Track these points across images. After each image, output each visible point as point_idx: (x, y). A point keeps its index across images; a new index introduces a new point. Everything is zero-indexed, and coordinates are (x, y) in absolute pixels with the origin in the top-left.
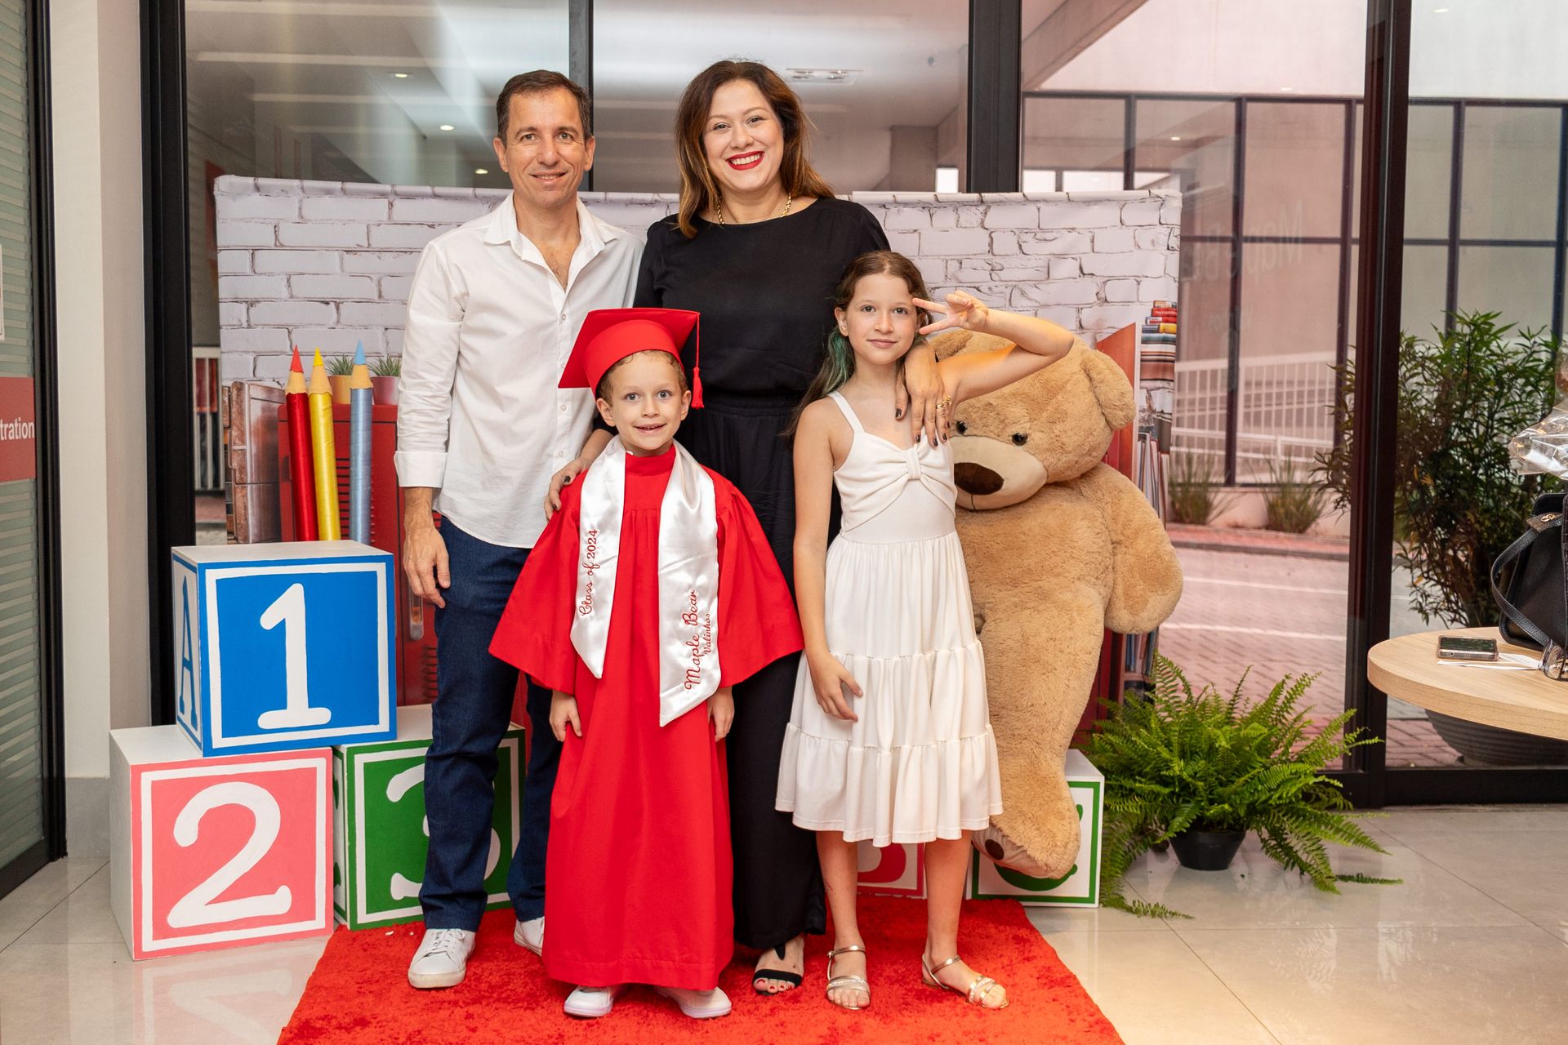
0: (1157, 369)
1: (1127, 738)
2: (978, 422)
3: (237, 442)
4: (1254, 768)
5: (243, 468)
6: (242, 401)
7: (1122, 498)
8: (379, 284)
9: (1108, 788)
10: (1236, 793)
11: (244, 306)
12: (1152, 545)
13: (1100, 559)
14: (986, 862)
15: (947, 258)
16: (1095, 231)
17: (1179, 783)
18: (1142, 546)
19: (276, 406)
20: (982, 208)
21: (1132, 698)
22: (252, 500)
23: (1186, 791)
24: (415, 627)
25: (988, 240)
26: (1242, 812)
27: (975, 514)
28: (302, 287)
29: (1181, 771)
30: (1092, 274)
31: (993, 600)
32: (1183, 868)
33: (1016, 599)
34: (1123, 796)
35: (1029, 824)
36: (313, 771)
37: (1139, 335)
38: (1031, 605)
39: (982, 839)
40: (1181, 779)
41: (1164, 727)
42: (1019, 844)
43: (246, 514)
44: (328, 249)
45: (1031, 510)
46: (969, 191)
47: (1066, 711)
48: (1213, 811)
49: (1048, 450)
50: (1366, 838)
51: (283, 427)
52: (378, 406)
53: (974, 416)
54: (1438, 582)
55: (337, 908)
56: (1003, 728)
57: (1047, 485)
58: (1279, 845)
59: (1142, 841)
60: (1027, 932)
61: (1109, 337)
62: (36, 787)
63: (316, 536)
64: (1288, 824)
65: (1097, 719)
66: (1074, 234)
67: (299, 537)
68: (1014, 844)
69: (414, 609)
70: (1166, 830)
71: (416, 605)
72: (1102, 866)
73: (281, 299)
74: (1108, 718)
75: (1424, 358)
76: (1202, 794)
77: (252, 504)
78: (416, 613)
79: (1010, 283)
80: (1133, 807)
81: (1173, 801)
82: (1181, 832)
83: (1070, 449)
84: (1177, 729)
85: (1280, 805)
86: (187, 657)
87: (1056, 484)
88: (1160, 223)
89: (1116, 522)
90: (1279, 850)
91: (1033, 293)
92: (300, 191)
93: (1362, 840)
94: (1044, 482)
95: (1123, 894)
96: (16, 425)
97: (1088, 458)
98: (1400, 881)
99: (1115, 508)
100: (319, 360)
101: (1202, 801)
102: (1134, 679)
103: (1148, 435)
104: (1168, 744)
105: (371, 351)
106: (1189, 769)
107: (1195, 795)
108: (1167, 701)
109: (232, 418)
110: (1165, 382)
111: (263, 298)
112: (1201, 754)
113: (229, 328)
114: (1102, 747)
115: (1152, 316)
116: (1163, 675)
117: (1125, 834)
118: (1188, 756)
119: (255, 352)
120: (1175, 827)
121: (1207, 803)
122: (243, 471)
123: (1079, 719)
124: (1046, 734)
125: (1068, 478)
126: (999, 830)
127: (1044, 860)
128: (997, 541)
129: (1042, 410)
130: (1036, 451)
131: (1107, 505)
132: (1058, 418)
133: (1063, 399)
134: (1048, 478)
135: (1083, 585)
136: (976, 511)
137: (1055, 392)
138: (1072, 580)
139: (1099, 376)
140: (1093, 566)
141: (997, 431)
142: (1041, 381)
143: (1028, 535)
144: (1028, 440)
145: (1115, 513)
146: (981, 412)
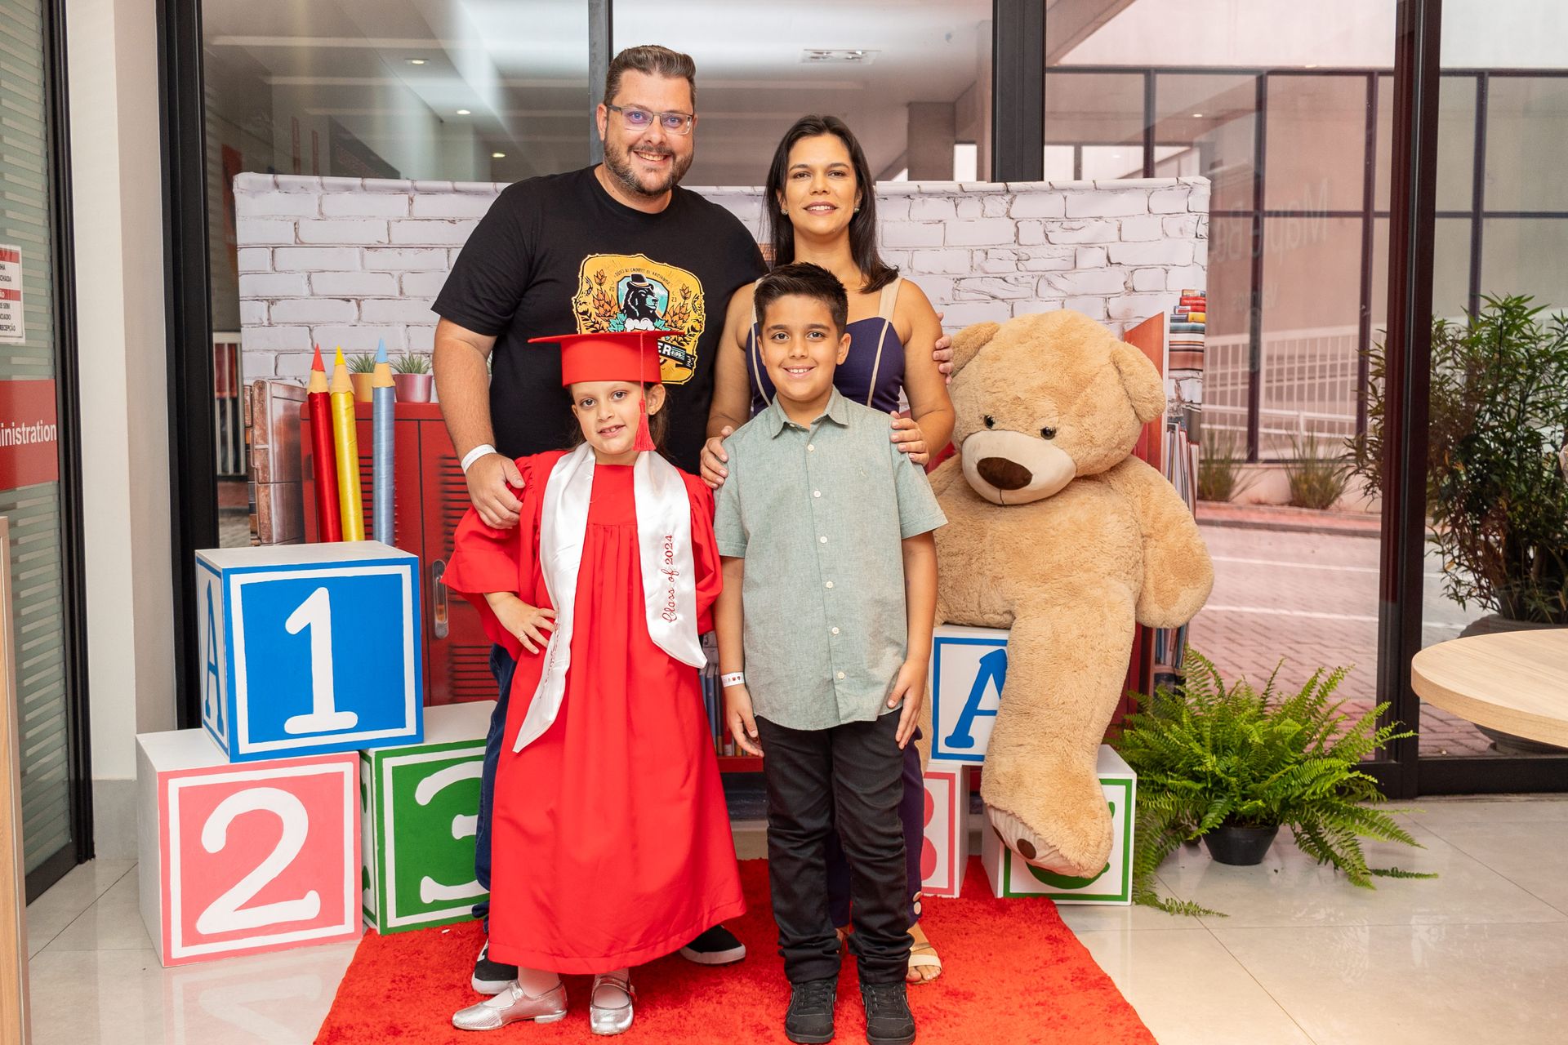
0: (1186, 359)
1: (1159, 733)
2: (1006, 416)
3: (259, 441)
4: (1289, 764)
5: (265, 467)
6: (264, 400)
7: (1151, 491)
8: (400, 281)
9: (1139, 783)
10: (1269, 788)
11: (265, 304)
12: (1183, 539)
13: (1130, 553)
14: (1018, 860)
15: (973, 248)
16: (1122, 219)
17: (1212, 779)
18: (1174, 539)
19: (298, 404)
20: (1008, 198)
21: (1163, 691)
22: (275, 498)
23: (1218, 786)
24: (441, 626)
25: (1015, 230)
26: (1275, 808)
27: (1003, 508)
28: (323, 284)
29: (1213, 766)
30: (1120, 264)
31: (1024, 596)
32: (1216, 863)
33: (1046, 596)
34: (1154, 791)
35: (1061, 823)
36: (341, 775)
37: (1167, 325)
38: (1061, 601)
39: (1013, 838)
40: (1213, 775)
41: (1196, 722)
42: (1052, 844)
43: (269, 515)
44: (349, 246)
45: (1060, 504)
46: (994, 180)
47: (1098, 709)
48: (1246, 807)
49: (1077, 444)
50: (1401, 832)
51: (305, 426)
52: (401, 404)
53: (1002, 410)
54: (1469, 568)
55: (365, 910)
56: (1034, 726)
57: (1076, 479)
58: (1313, 839)
59: (1174, 837)
60: (1061, 931)
61: (1138, 327)
62: (63, 790)
63: (340, 537)
64: (1322, 820)
65: (1128, 713)
66: (1101, 223)
67: (324, 539)
68: (1045, 843)
69: (439, 607)
70: (1199, 825)
71: (441, 604)
72: (1135, 863)
73: (302, 297)
74: (1139, 712)
75: (1455, 341)
76: (1235, 789)
77: (276, 506)
78: (441, 612)
79: (1036, 273)
80: (1165, 803)
81: (1205, 797)
82: (1214, 827)
83: (1099, 443)
84: (1209, 724)
85: (1314, 800)
86: (213, 662)
87: (1085, 477)
88: (1189, 211)
89: (1146, 516)
90: (1313, 844)
91: (1060, 283)
92: (320, 188)
93: (1396, 835)
94: (1073, 476)
95: (1155, 891)
96: (38, 428)
97: (1117, 452)
98: (1435, 876)
99: (1145, 501)
100: (341, 358)
101: (1235, 796)
102: (1164, 671)
103: (1177, 425)
104: (1200, 739)
105: (393, 348)
106: (1222, 764)
107: (1228, 790)
108: (1198, 696)
109: (254, 417)
110: (1195, 372)
111: (283, 296)
112: (1233, 749)
113: (250, 326)
114: (1133, 743)
115: (1180, 305)
116: (1194, 669)
117: (1157, 830)
118: (1219, 751)
119: (276, 350)
120: (1208, 823)
121: (1240, 799)
122: (266, 470)
123: (1111, 717)
124: (1077, 733)
125: (1098, 472)
126: (1031, 829)
127: (1077, 860)
128: (1026, 536)
129: (1070, 403)
130: (1066, 444)
131: (1137, 498)
132: (1087, 412)
133: (1092, 392)
134: (1077, 472)
135: (1113, 581)
136: (1005, 506)
137: (1084, 385)
138: (1102, 575)
139: (1129, 369)
140: (1123, 560)
141: (1025, 426)
142: (1070, 375)
143: (1057, 530)
144: (1057, 434)
145: (1144, 507)
146: (1009, 406)
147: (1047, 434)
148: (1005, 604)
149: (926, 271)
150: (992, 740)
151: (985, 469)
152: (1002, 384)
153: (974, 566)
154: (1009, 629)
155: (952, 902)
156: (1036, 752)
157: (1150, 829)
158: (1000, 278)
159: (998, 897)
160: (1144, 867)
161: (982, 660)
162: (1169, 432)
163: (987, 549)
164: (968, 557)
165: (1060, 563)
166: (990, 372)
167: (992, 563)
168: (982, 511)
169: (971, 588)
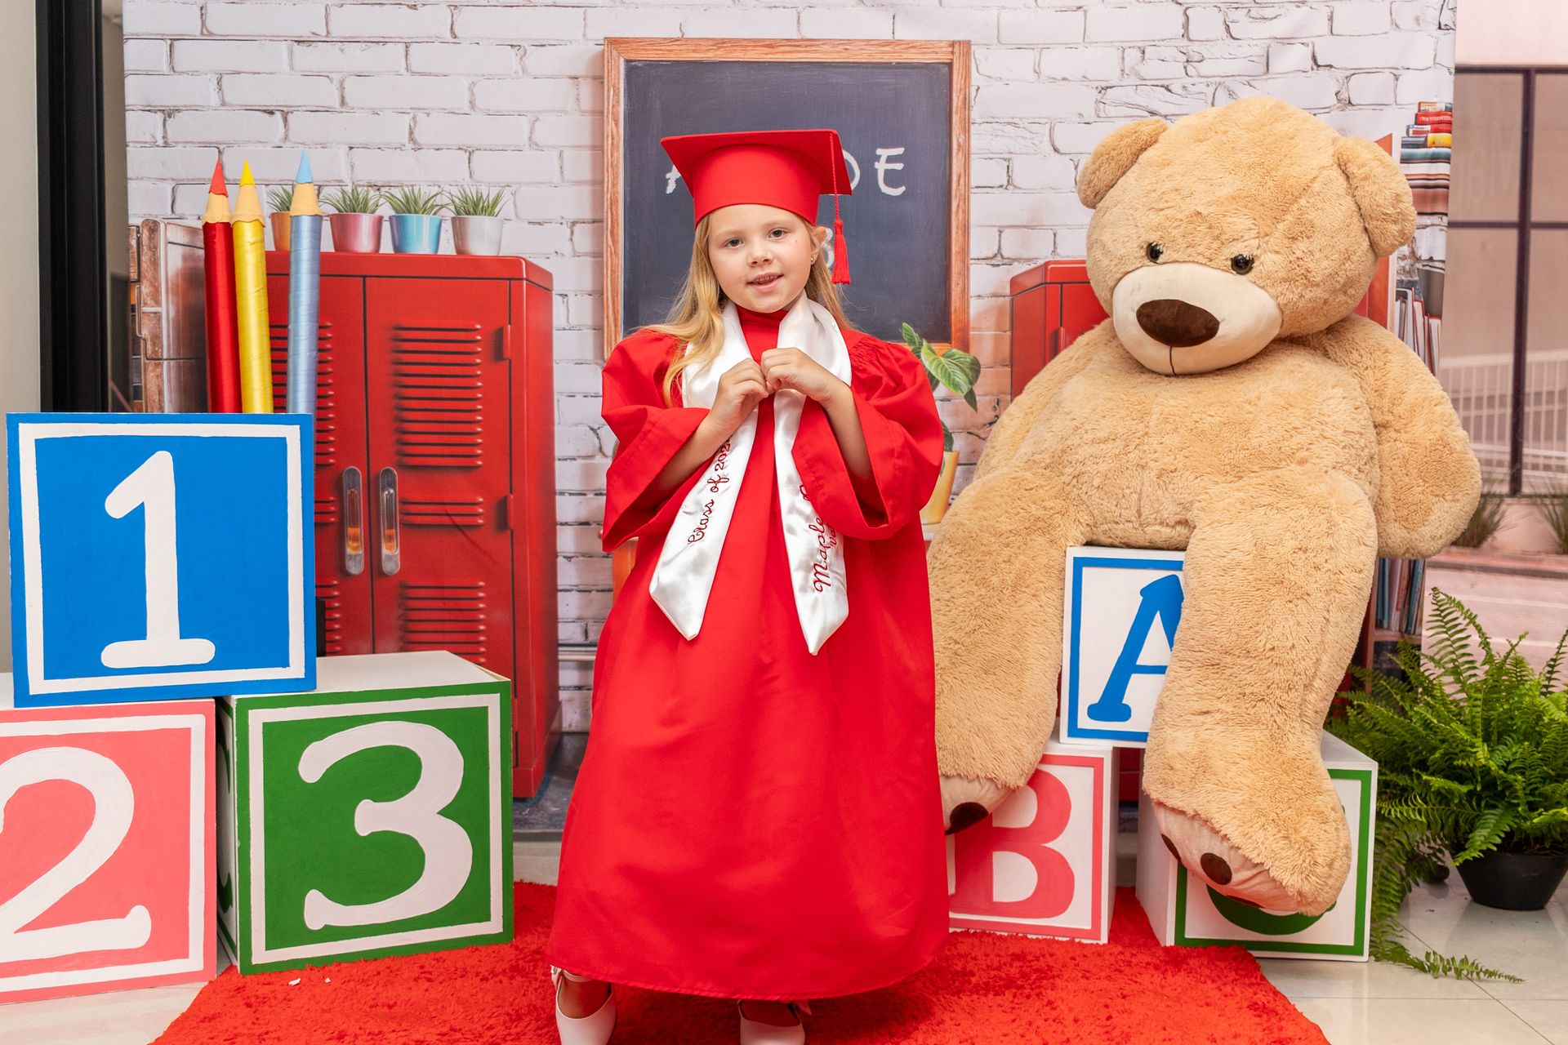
2: (1179, 241)
3: (149, 302)
5: (156, 338)
6: (156, 248)
7: (1390, 361)
8: (342, 87)
11: (159, 117)
12: (1437, 427)
13: (1362, 442)
14: (1200, 891)
15: (1124, 45)
16: (1335, 5)
17: (1482, 778)
18: (1423, 428)
19: (202, 253)
22: (169, 381)
23: (1492, 791)
24: (389, 558)
25: (1182, 19)
27: (1172, 379)
28: (241, 91)
29: (1487, 759)
30: (1331, 66)
31: (1207, 496)
32: (1478, 906)
33: (1241, 494)
34: (1392, 796)
35: (1271, 829)
36: (186, 733)
37: (1397, 150)
38: (1266, 500)
39: (1195, 852)
40: (1486, 770)
42: (1257, 861)
44: (274, 38)
45: (1257, 373)
47: (1325, 658)
48: (1538, 819)
49: (1285, 280)
52: (341, 254)
53: (1174, 232)
56: (1227, 684)
57: (1279, 340)
60: (1270, 996)
66: (1305, 10)
68: (1246, 859)
69: (386, 533)
70: (1457, 847)
71: (390, 527)
72: (1373, 902)
73: (209, 107)
76: (1520, 793)
77: (170, 392)
78: (390, 538)
79: (1213, 80)
80: (1413, 812)
81: (1473, 809)
82: (1488, 849)
83: (1318, 279)
84: (1480, 696)
87: (1292, 340)
89: (1381, 395)
91: (1244, 93)
94: (1275, 332)
95: (1403, 942)
99: (1379, 375)
101: (1518, 805)
102: (1388, 639)
103: (1408, 291)
104: (1463, 721)
105: (329, 178)
106: (1498, 755)
107: (1501, 796)
108: (1453, 661)
109: (142, 269)
110: (1436, 217)
111: (185, 106)
112: (1514, 736)
113: (138, 145)
114: (1361, 726)
115: (1416, 124)
116: (1447, 623)
117: (1399, 853)
118: (1494, 737)
119: (173, 179)
120: (1479, 843)
121: (1526, 808)
122: (157, 342)
123: (1344, 672)
124: (1293, 694)
125: (1311, 332)
126: (1225, 838)
127: (1297, 886)
128: (1210, 413)
129: (1277, 220)
130: (1268, 281)
131: (1366, 372)
132: (1301, 233)
133: (1308, 205)
134: (1281, 327)
135: (1339, 476)
136: (1176, 375)
137: (1296, 194)
138: (1325, 469)
139: (1362, 171)
140: (1353, 451)
141: (1207, 254)
142: (1275, 179)
143: (1256, 405)
144: (1255, 265)
145: (1379, 383)
146: (1184, 225)
148: (1179, 510)
149: (1059, 77)
150: (1161, 706)
151: (1148, 316)
152: (1173, 195)
153: (1132, 456)
154: (1184, 550)
155: (1098, 951)
156: (1230, 723)
157: (1389, 851)
158: (1162, 86)
159: (1168, 944)
160: (1382, 906)
161: (1143, 592)
162: (1399, 302)
163: (1151, 431)
164: (1123, 443)
165: (1262, 449)
166: (1156, 183)
167: (1159, 450)
168: (1142, 382)
169: (1128, 487)
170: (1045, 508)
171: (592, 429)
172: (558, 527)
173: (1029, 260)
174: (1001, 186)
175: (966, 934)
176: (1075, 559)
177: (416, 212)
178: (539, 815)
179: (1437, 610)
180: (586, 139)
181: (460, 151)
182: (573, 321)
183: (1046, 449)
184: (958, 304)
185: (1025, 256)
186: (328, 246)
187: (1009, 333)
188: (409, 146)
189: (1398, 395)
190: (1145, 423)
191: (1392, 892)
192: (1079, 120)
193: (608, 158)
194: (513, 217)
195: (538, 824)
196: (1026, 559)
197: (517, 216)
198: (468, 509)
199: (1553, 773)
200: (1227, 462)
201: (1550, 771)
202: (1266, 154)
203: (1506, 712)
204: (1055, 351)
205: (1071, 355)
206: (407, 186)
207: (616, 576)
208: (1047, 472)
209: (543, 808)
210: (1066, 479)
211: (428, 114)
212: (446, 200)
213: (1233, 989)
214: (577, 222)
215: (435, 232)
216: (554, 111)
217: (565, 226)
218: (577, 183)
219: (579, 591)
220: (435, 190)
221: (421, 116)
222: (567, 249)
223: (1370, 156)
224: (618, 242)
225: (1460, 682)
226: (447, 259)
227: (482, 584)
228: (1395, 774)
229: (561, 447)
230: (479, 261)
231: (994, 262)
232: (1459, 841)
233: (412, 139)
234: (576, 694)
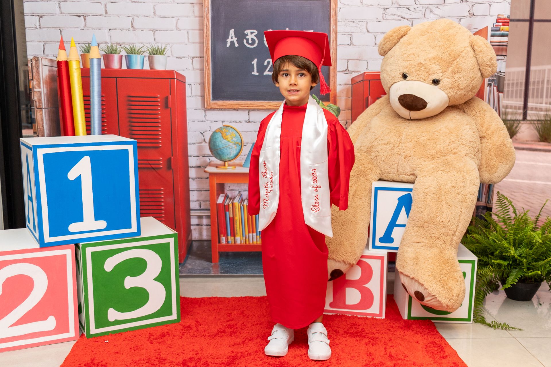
0: (499, 50)
2: (414, 73)
3: (36, 87)
5: (40, 101)
6: (38, 67)
7: (486, 114)
8: (106, 7)
10: (542, 265)
11: (37, 18)
12: (502, 138)
13: (475, 145)
14: (415, 301)
17: (512, 259)
18: (497, 139)
19: (56, 69)
22: (45, 116)
23: (515, 263)
26: (544, 274)
27: (410, 121)
29: (514, 253)
30: (467, 1)
31: (422, 166)
32: (509, 299)
33: (433, 166)
35: (439, 284)
37: (490, 32)
38: (442, 169)
39: (413, 291)
40: (513, 257)
42: (433, 294)
43: (43, 124)
45: (440, 120)
47: (460, 225)
49: (451, 88)
51: (58, 78)
52: (107, 69)
53: (412, 70)
56: (426, 233)
57: (448, 107)
59: (490, 288)
60: (440, 339)
67: (66, 134)
68: (430, 293)
70: (504, 282)
73: (56, 14)
76: (525, 265)
77: (46, 119)
79: (425, 6)
80: (489, 272)
81: (508, 268)
82: (513, 284)
83: (462, 87)
84: (512, 232)
86: (30, 194)
87: (452, 107)
89: (482, 127)
91: (436, 11)
94: (447, 105)
95: (484, 316)
99: (482, 119)
101: (524, 268)
102: (481, 205)
103: (492, 83)
104: (506, 239)
105: (102, 41)
106: (518, 252)
107: (519, 265)
108: (504, 217)
109: (33, 75)
110: (503, 56)
111: (47, 14)
112: (524, 245)
113: (30, 29)
114: (472, 240)
115: (497, 22)
116: (502, 204)
117: (483, 284)
118: (517, 246)
119: (43, 41)
120: (510, 282)
121: (527, 269)
122: (40, 102)
124: (449, 237)
125: (459, 104)
126: (423, 286)
128: (423, 135)
129: (449, 66)
130: (445, 88)
131: (478, 118)
132: (457, 71)
133: (460, 61)
134: (449, 103)
135: (467, 159)
136: (411, 120)
137: (456, 57)
138: (462, 156)
139: (479, 49)
140: (472, 149)
141: (424, 78)
142: (449, 51)
143: (439, 133)
144: (440, 82)
145: (482, 122)
146: (416, 67)
147: (436, 82)
148: (412, 170)
149: (370, 5)
150: (403, 239)
151: (403, 100)
152: (412, 56)
153: (395, 150)
155: (382, 322)
156: (427, 247)
157: (480, 284)
158: (407, 8)
159: (405, 319)
160: (477, 303)
161: (399, 199)
162: (489, 87)
163: (402, 141)
164: (393, 145)
165: (441, 149)
166: (407, 51)
167: (405, 148)
168: (399, 122)
169: (394, 161)
170: (365, 167)
171: (201, 133)
172: (190, 168)
173: (358, 71)
174: (348, 45)
175: (336, 316)
176: (375, 187)
177: (135, 54)
178: (185, 269)
179: (499, 199)
180: (197, 27)
181: (150, 31)
182: (193, 94)
183: (365, 145)
184: (332, 88)
185: (356, 70)
186: (103, 67)
187: (351, 98)
188: (132, 29)
189: (489, 127)
190: (401, 138)
191: (481, 298)
192: (377, 20)
193: (205, 34)
194: (170, 55)
195: (184, 272)
196: (358, 186)
197: (172, 55)
198: (156, 162)
199: (536, 258)
200: (429, 154)
201: (535, 257)
202: (445, 42)
203: (521, 237)
204: (367, 106)
205: (374, 107)
206: (131, 44)
207: (211, 185)
208: (365, 154)
209: (186, 267)
210: (373, 157)
211: (138, 17)
212: (146, 49)
213: (427, 337)
214: (194, 58)
215: (142, 61)
216: (185, 16)
217: (190, 59)
218: (194, 43)
219: (197, 191)
220: (142, 45)
221: (135, 18)
222: (190, 67)
223: (483, 44)
224: (209, 65)
225: (506, 225)
226: (147, 71)
227: (162, 188)
228: (483, 256)
229: (190, 140)
230: (158, 72)
231: (345, 72)
232: (503, 279)
233: (132, 26)
234: (197, 227)
